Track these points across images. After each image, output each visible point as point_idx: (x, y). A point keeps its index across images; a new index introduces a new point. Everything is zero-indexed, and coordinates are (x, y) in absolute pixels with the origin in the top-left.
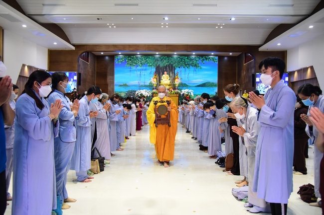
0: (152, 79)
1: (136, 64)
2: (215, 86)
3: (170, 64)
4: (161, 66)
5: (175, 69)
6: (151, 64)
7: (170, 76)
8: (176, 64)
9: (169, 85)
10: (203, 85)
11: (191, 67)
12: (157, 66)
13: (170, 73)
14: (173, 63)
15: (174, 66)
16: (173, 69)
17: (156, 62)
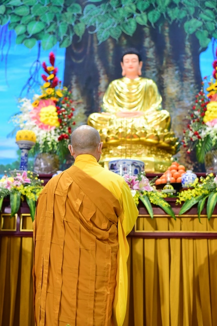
0: (27, 106)
4: (102, 35)
5: (197, 50)
8: (207, 15)
12: (76, 37)
13: (164, 76)
14: (183, 15)
15: (192, 30)
16: (188, 51)
17: (69, 14)
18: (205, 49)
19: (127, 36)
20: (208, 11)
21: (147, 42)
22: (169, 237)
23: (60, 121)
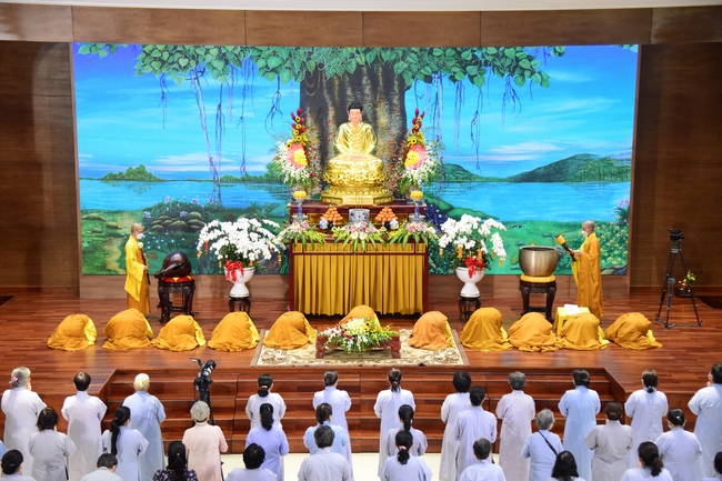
0: (283, 148)
1: (195, 57)
2: (619, 174)
3: (378, 59)
4: (329, 72)
5: (403, 88)
6: (273, 62)
7: (375, 128)
8: (412, 58)
9: (376, 185)
10: (553, 173)
11: (489, 74)
12: (307, 72)
13: (378, 109)
14: (393, 57)
15: (400, 71)
16: (396, 88)
17: (302, 51)
18: (409, 88)
19: (349, 74)
20: (413, 55)
21: (365, 80)
22: (383, 254)
23: (308, 161)
